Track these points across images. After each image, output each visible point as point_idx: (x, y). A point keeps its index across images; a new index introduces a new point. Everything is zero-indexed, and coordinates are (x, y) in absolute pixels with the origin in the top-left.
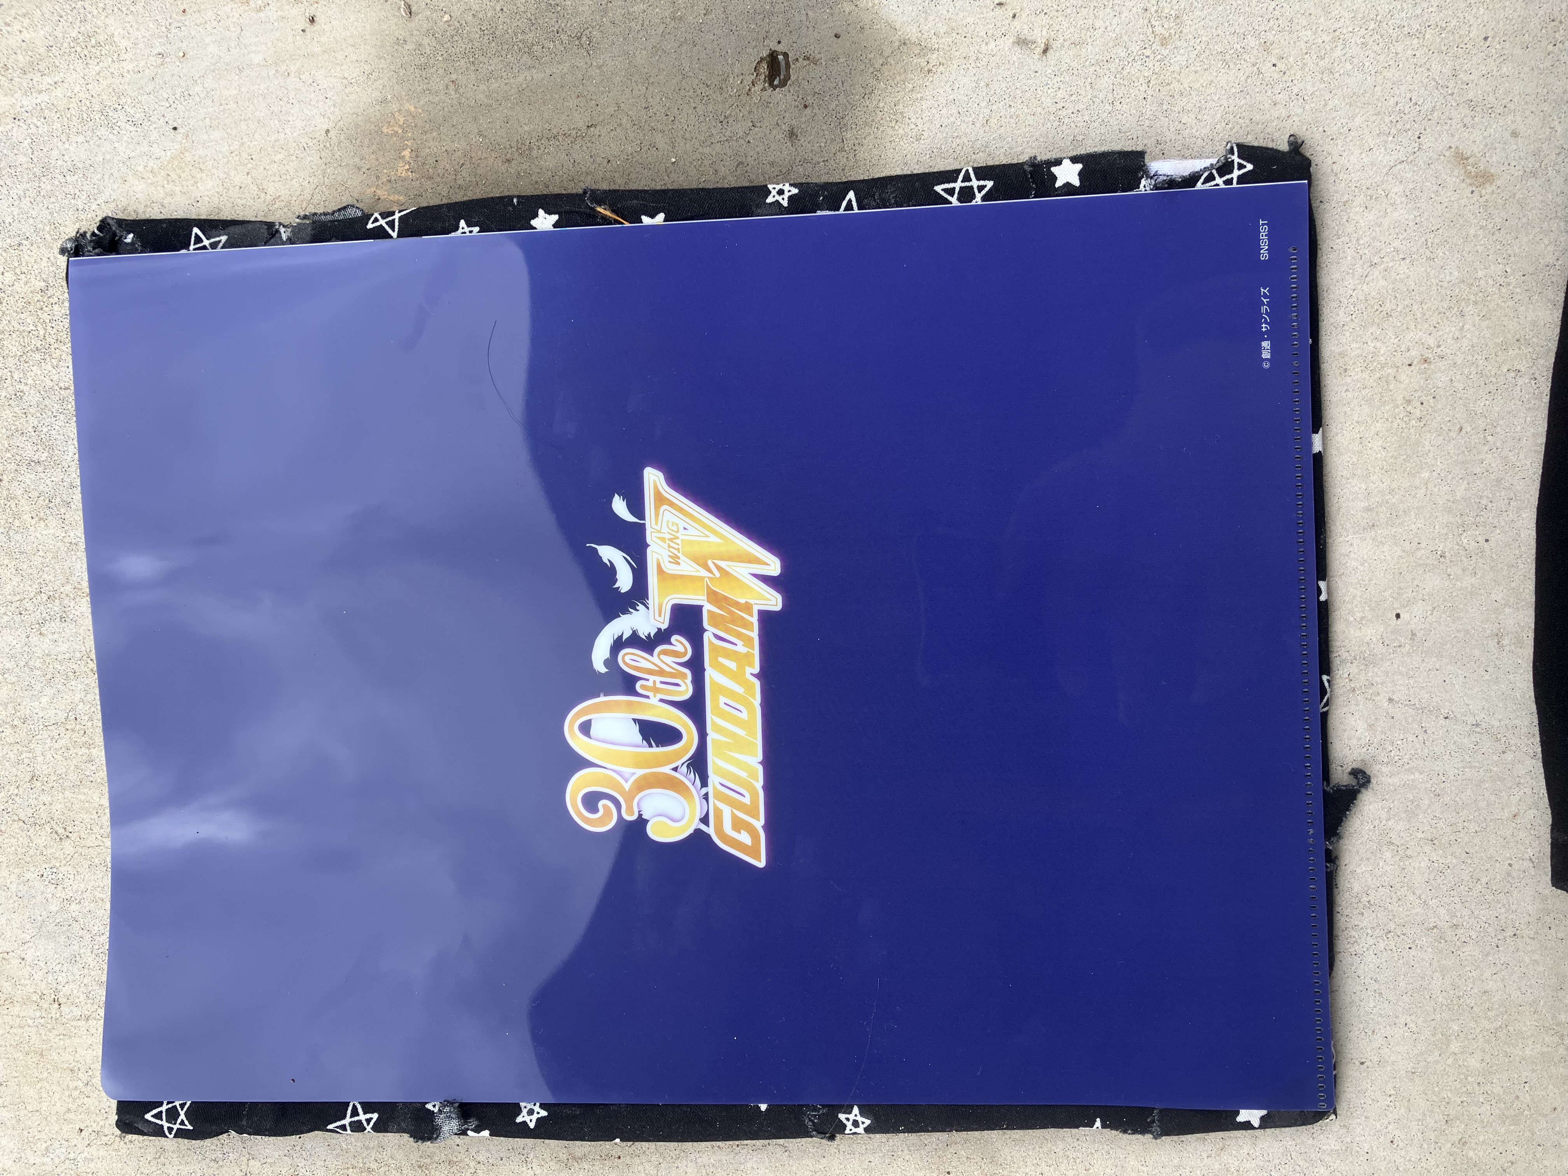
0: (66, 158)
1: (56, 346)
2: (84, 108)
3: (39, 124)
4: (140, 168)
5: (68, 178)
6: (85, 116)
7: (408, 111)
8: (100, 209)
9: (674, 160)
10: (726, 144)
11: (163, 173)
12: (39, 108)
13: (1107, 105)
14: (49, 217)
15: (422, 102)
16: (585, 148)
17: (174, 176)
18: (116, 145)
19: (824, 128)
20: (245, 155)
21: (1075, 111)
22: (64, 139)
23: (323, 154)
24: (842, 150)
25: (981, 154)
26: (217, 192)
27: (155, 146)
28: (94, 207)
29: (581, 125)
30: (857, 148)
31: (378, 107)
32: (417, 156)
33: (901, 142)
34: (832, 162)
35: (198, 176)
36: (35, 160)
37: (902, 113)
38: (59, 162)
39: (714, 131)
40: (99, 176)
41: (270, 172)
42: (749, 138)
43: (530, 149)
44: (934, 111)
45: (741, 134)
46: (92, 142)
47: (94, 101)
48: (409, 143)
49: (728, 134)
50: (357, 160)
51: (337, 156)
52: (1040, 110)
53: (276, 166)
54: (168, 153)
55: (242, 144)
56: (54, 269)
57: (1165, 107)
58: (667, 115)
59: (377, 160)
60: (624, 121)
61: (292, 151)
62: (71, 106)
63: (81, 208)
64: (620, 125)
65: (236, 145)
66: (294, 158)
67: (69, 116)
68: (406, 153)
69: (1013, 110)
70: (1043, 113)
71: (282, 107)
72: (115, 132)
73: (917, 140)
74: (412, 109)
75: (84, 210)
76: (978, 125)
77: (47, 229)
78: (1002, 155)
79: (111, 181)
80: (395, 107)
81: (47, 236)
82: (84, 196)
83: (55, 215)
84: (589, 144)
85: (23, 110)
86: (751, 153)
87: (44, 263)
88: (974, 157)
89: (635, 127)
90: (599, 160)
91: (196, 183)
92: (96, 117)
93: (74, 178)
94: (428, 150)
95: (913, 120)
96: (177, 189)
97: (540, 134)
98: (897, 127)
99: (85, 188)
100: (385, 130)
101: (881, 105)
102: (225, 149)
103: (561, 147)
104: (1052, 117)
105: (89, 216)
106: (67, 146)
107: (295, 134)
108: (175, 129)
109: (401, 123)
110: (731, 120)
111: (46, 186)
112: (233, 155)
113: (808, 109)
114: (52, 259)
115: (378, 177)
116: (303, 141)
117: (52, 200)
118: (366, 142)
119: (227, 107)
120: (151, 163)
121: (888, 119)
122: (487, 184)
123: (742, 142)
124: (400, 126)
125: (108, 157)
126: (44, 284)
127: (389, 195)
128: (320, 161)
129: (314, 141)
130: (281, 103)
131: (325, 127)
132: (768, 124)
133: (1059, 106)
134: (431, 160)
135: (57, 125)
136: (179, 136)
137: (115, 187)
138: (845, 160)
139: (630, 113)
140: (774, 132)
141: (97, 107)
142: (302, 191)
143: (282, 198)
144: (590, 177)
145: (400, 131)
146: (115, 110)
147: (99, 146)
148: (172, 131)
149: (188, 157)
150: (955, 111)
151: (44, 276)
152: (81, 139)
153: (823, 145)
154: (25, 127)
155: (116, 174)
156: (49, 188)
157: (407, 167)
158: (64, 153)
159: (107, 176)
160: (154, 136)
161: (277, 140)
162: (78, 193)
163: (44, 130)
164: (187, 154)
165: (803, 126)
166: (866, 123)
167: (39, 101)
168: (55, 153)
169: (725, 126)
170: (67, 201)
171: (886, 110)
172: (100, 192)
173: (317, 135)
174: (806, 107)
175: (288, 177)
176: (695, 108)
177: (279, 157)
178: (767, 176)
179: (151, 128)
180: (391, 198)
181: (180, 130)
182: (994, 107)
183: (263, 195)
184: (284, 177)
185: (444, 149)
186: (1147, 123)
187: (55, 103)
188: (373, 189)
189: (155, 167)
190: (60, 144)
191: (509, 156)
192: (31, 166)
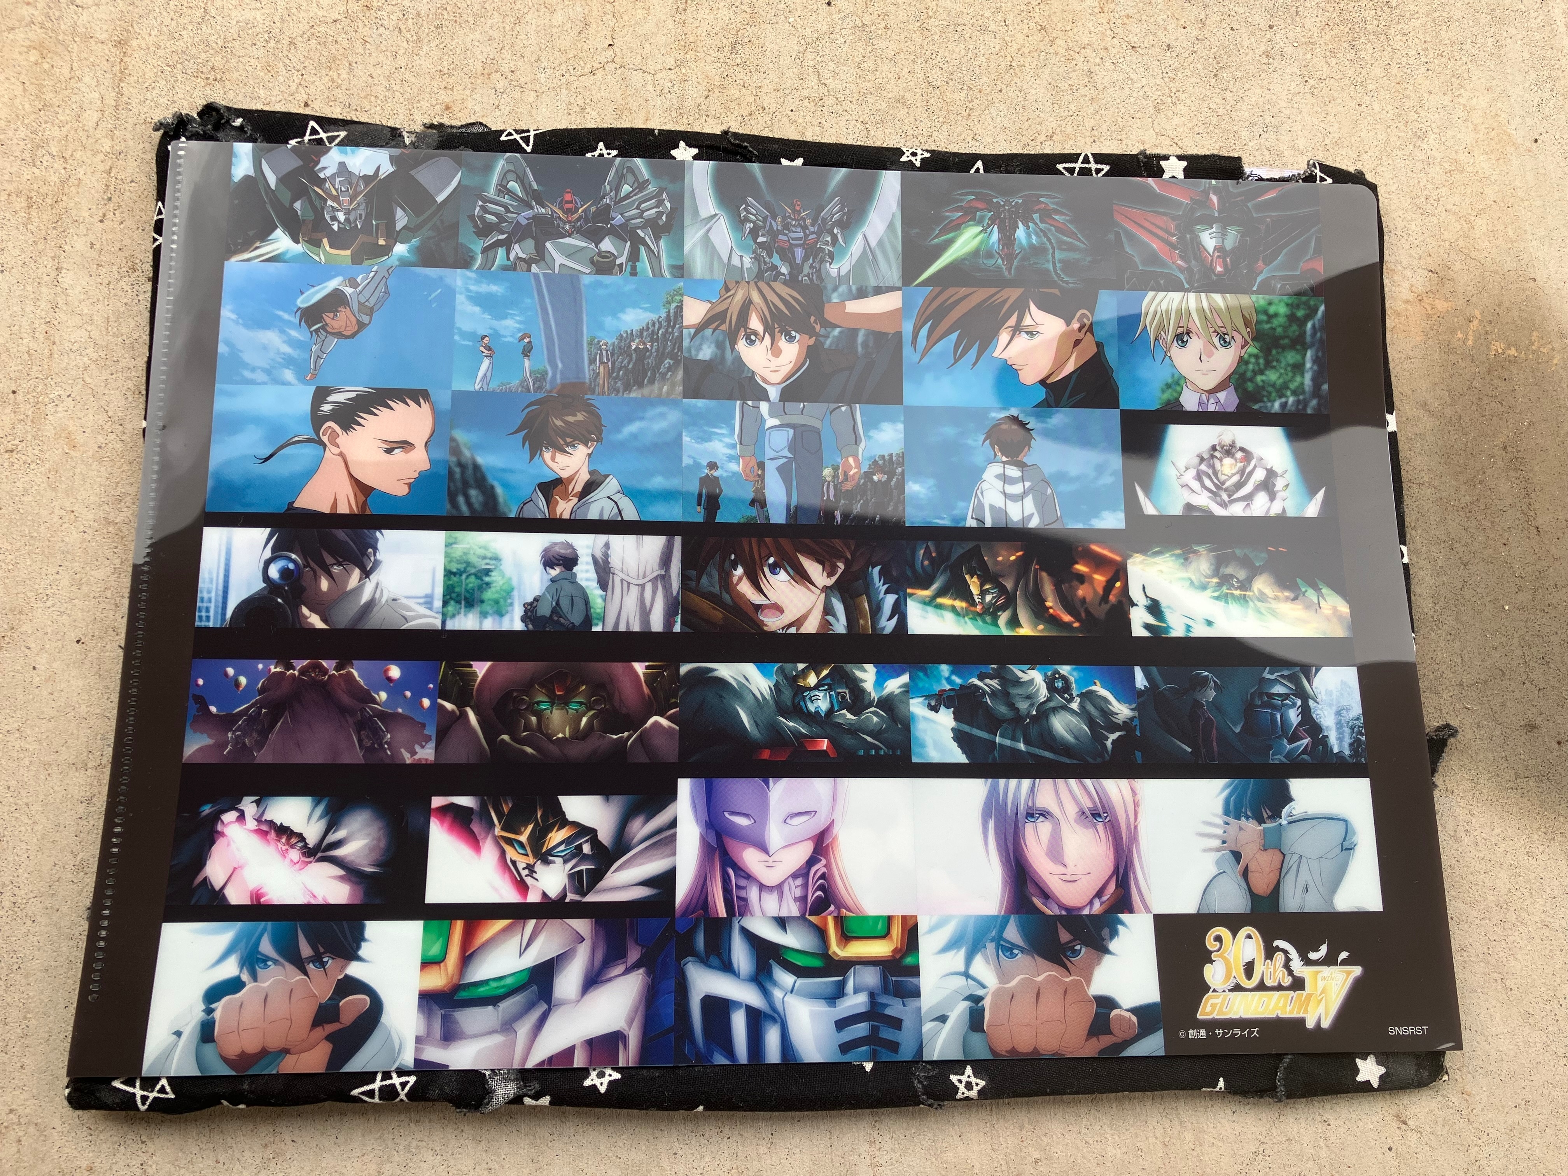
0: (1509, 40)
1: (1337, 8)
2: (1553, 62)
3: (1539, 20)
4: (1499, 105)
5: (1491, 39)
6: (1546, 62)
7: (1553, 357)
8: (1463, 64)
9: (1507, 608)
10: (1522, 661)
11: (1495, 125)
12: (1553, 22)
13: (1563, 1051)
14: (1455, 18)
15: (1561, 371)
16: (1517, 522)
17: (1493, 134)
18: (1521, 86)
19: (1539, 760)
20: (1512, 201)
21: (1557, 1017)
22: (1525, 41)
23: (1512, 273)
24: (1517, 776)
25: (1515, 916)
26: (1477, 172)
27: (1520, 121)
28: (1464, 59)
29: (1540, 522)
30: (1519, 791)
31: (1556, 329)
32: (1510, 361)
33: (1525, 837)
34: (1505, 765)
35: (1493, 156)
36: (1507, 12)
37: (1554, 839)
38: (1505, 34)
39: (1535, 650)
40: (1492, 68)
41: (1496, 222)
42: (1528, 685)
43: (1516, 470)
44: (1556, 872)
45: (1532, 676)
46: (1523, 65)
47: (1560, 72)
48: (1522, 355)
49: (1532, 664)
50: (1507, 304)
51: (1511, 286)
52: (1558, 980)
53: (1502, 228)
54: (1514, 132)
55: (1522, 200)
56: (1408, 15)
57: (1561, 1111)
58: (1549, 605)
59: (1507, 323)
60: (1544, 563)
61: (1515, 244)
62: (1555, 51)
63: (1464, 47)
64: (1539, 559)
65: (1521, 194)
66: (1509, 246)
67: (1546, 47)
68: (1513, 352)
69: (1558, 953)
70: (1556, 984)
71: (1557, 240)
72: (1532, 87)
73: (1528, 852)
74: (1555, 361)
75: (1462, 50)
76: (1543, 915)
77: (1444, 14)
78: (1514, 938)
79: (1488, 78)
80: (1556, 345)
81: (1438, 14)
82: (1474, 51)
83: (1457, 23)
84: (1521, 526)
85: (1550, 8)
86: (1513, 685)
87: (1413, 7)
88: (1512, 909)
89: (1537, 573)
90: (1506, 535)
91: (1487, 153)
92: (1545, 72)
93: (1490, 44)
94: (1515, 372)
95: (1547, 850)
96: (1481, 136)
97: (1530, 481)
98: (1540, 833)
99: (1482, 53)
100: (1535, 334)
101: (1561, 819)
102: (1517, 183)
103: (1518, 499)
104: (1551, 993)
105: (1456, 54)
106: (1519, 42)
107: (1531, 250)
108: (1536, 141)
109: (1541, 349)
110: (1545, 667)
111: (1483, 19)
112: (1512, 191)
113: (1557, 745)
114: (1417, 15)
115: (1490, 322)
116: (1525, 256)
117: (1471, 23)
118: (1525, 315)
119: (1555, 190)
120: (1503, 115)
121: (1547, 825)
122: (1483, 426)
123: (1524, 677)
124: (1539, 348)
125: (1510, 77)
126: (1394, 5)
127: (1474, 331)
128: (1506, 270)
129: (1525, 266)
130: (1560, 240)
131: (1538, 278)
132: (1542, 704)
133: (1562, 1001)
134: (1506, 375)
135: (1538, 36)
136: (1529, 144)
137: (1483, 80)
138: (1508, 778)
139: (1551, 570)
140: (1534, 710)
141: (1554, 73)
142: (1478, 250)
143: (1472, 230)
144: (1489, 524)
145: (1534, 348)
146: (1552, 90)
147: (1520, 71)
148: (1534, 138)
149: (1510, 150)
150: (1556, 893)
151: (1401, 5)
152: (1526, 55)
153: (1522, 757)
154: (1536, 7)
155: (1494, 83)
156: (1482, 21)
157: (1500, 351)
158: (1514, 39)
159: (1492, 74)
160: (1529, 121)
161: (1525, 232)
162: (1477, 46)
163: (1533, 24)
164: (1513, 148)
165: (1540, 738)
166: (1543, 802)
167: (1558, 23)
168: (1513, 31)
169: (1539, 662)
170: (1469, 35)
171: (1557, 823)
172: (1478, 66)
173: (1530, 270)
174: (1559, 743)
175: (1491, 239)
176: (1556, 633)
177: (1511, 233)
178: (1491, 698)
179: (1536, 120)
180: (1470, 333)
181: (1534, 145)
182: (1561, 934)
183: (1475, 213)
184: (1492, 234)
185: (1516, 387)
186: (1546, 1092)
187: (1557, 37)
188: (1479, 317)
189: (1501, 119)
190: (1521, 36)
191: (1510, 449)
192: (1501, 8)
